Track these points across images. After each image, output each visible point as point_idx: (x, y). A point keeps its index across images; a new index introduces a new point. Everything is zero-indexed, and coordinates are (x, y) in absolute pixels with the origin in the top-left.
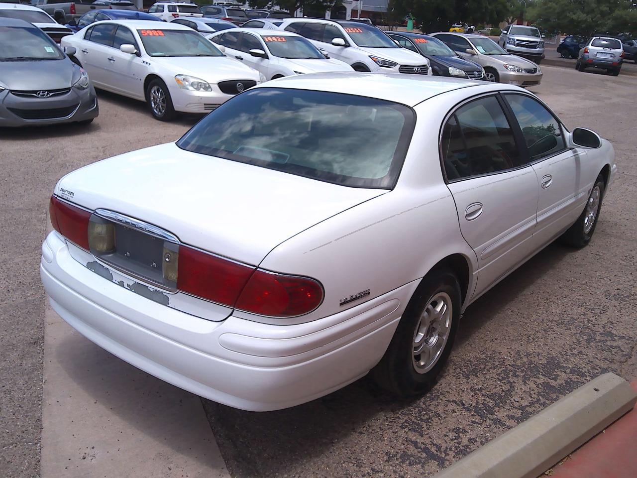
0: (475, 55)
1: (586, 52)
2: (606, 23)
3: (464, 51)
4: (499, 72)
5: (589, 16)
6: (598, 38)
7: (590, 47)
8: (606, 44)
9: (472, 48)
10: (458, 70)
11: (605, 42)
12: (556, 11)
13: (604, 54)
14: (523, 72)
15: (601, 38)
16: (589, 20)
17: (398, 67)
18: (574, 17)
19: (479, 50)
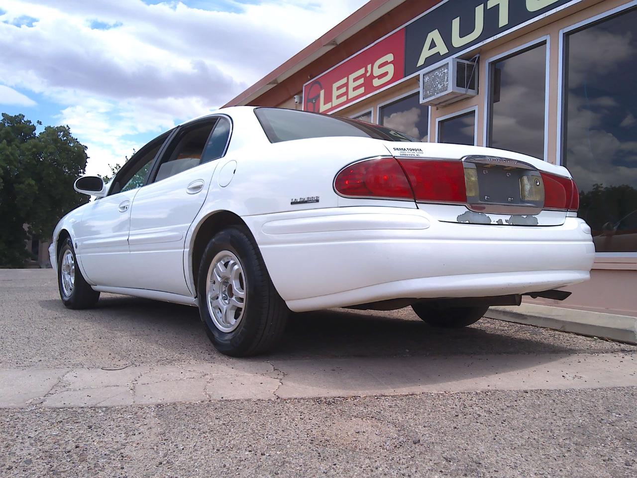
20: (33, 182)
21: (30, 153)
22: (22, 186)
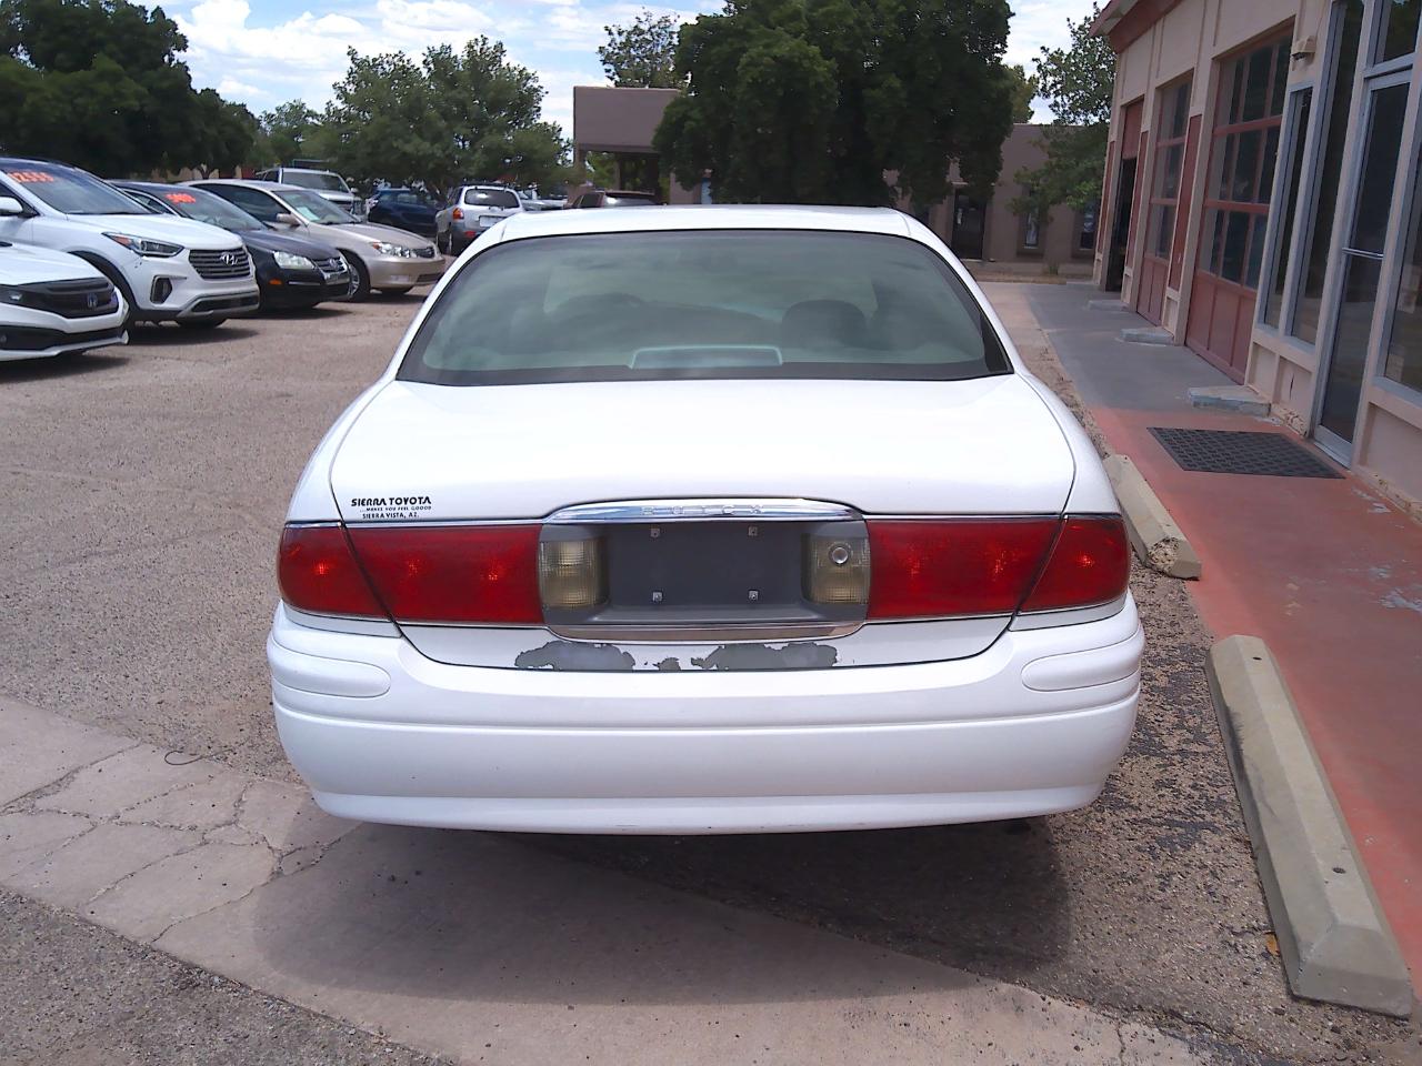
0: (298, 225)
1: (457, 216)
2: (473, 158)
3: (275, 220)
4: (366, 259)
5: (436, 145)
6: (473, 187)
7: (462, 206)
8: (486, 199)
9: (289, 212)
10: (295, 258)
11: (483, 196)
12: (369, 139)
13: (492, 219)
14: (414, 255)
15: (479, 187)
16: (439, 153)
17: (185, 255)
18: (409, 148)
19: (303, 215)
20: (897, 83)
21: (893, 17)
22: (877, 93)
